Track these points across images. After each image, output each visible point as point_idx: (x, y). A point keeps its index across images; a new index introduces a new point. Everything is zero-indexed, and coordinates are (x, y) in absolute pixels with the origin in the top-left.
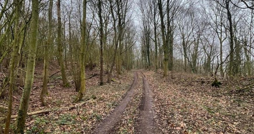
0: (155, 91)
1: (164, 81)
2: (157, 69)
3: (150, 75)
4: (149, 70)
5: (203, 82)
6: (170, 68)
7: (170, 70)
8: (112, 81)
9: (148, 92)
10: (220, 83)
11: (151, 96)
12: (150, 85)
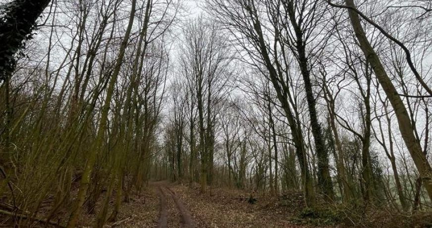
0: (192, 210)
1: (202, 200)
2: (191, 182)
3: (181, 190)
4: (180, 183)
5: (241, 200)
6: (209, 181)
7: (209, 184)
8: (131, 199)
9: (185, 211)
10: (255, 200)
11: (188, 215)
12: (185, 204)
